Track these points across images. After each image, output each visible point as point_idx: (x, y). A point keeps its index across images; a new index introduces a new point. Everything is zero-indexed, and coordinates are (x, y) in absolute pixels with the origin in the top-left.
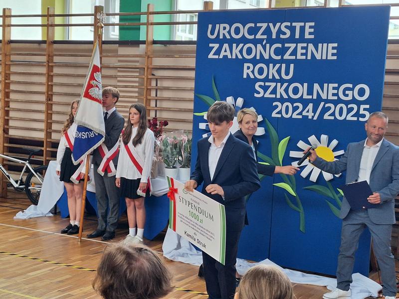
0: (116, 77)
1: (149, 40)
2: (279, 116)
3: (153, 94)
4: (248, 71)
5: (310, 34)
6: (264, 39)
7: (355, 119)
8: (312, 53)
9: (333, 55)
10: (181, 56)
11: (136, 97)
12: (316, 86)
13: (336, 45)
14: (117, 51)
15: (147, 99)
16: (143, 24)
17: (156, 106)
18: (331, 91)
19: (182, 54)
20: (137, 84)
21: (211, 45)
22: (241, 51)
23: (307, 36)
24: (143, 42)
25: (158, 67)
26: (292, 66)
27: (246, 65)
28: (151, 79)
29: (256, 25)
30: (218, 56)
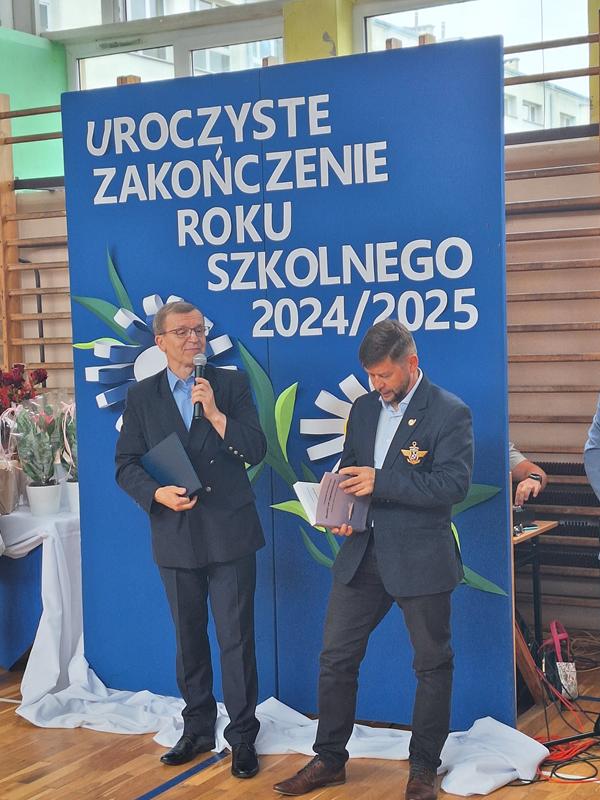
2: (270, 333)
4: (187, 228)
5: (321, 123)
6: (218, 146)
7: (445, 325)
8: (331, 170)
9: (379, 170)
12: (348, 253)
18: (385, 262)
21: (97, 172)
22: (167, 182)
23: (315, 130)
26: (287, 206)
27: (182, 214)
29: (194, 113)
30: (115, 198)
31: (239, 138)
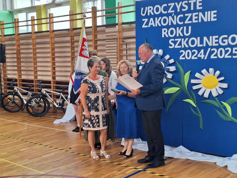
2: (184, 58)
4: (164, 33)
5: (200, 6)
6: (173, 13)
7: (230, 57)
8: (202, 18)
9: (214, 17)
12: (205, 39)
13: (216, 11)
18: (214, 41)
20: (116, 48)
21: (143, 20)
22: (160, 22)
23: (198, 8)
26: (190, 27)
27: (163, 30)
29: (168, 5)
30: (147, 26)
31: (178, 10)
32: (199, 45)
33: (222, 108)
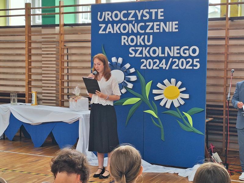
0: (40, 48)
1: (61, 24)
2: (145, 68)
3: (66, 58)
4: (124, 40)
5: (161, 16)
6: (133, 20)
7: (191, 68)
8: (163, 28)
9: (176, 28)
10: (82, 33)
11: (54, 61)
12: (167, 49)
13: (177, 22)
14: (41, 31)
15: (62, 62)
16: (57, 14)
17: (68, 66)
18: (176, 51)
19: (83, 32)
20: (55, 53)
21: (100, 25)
22: (119, 28)
23: (159, 18)
24: (58, 25)
25: (68, 41)
26: (151, 36)
27: (123, 37)
28: (64, 48)
29: (127, 12)
30: (105, 32)
31: (139, 18)
32: (160, 55)
33: (184, 119)
